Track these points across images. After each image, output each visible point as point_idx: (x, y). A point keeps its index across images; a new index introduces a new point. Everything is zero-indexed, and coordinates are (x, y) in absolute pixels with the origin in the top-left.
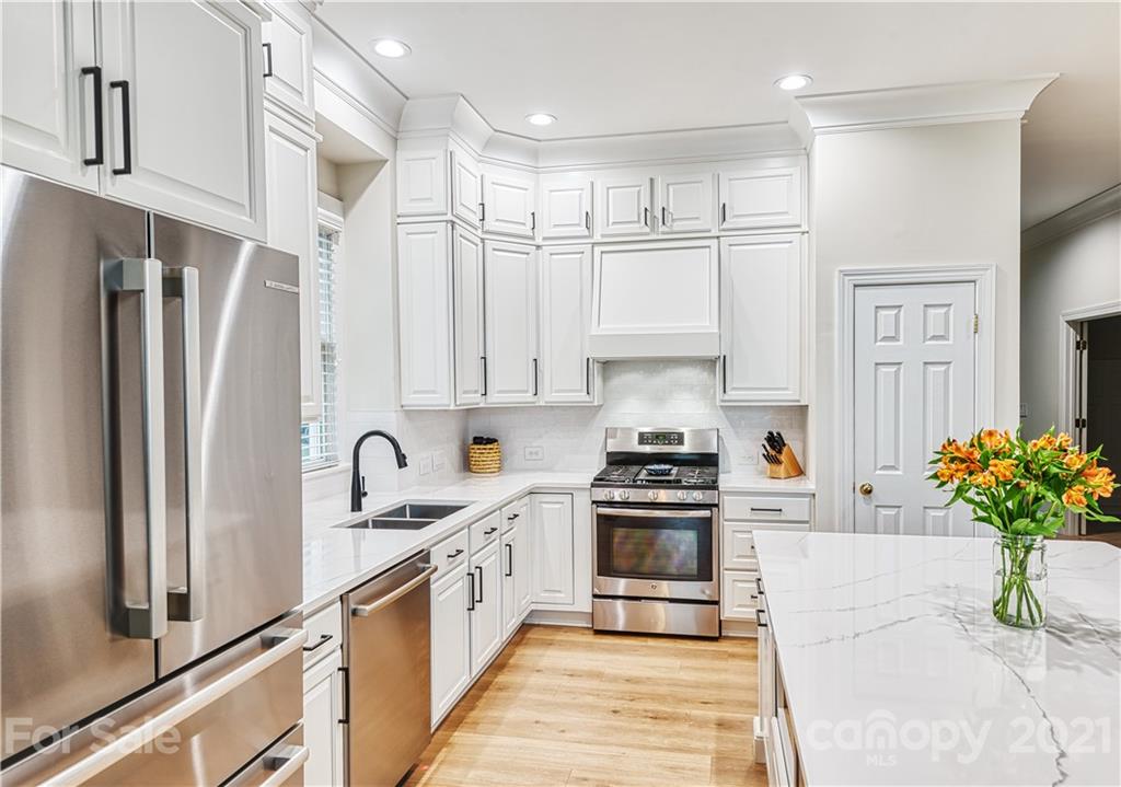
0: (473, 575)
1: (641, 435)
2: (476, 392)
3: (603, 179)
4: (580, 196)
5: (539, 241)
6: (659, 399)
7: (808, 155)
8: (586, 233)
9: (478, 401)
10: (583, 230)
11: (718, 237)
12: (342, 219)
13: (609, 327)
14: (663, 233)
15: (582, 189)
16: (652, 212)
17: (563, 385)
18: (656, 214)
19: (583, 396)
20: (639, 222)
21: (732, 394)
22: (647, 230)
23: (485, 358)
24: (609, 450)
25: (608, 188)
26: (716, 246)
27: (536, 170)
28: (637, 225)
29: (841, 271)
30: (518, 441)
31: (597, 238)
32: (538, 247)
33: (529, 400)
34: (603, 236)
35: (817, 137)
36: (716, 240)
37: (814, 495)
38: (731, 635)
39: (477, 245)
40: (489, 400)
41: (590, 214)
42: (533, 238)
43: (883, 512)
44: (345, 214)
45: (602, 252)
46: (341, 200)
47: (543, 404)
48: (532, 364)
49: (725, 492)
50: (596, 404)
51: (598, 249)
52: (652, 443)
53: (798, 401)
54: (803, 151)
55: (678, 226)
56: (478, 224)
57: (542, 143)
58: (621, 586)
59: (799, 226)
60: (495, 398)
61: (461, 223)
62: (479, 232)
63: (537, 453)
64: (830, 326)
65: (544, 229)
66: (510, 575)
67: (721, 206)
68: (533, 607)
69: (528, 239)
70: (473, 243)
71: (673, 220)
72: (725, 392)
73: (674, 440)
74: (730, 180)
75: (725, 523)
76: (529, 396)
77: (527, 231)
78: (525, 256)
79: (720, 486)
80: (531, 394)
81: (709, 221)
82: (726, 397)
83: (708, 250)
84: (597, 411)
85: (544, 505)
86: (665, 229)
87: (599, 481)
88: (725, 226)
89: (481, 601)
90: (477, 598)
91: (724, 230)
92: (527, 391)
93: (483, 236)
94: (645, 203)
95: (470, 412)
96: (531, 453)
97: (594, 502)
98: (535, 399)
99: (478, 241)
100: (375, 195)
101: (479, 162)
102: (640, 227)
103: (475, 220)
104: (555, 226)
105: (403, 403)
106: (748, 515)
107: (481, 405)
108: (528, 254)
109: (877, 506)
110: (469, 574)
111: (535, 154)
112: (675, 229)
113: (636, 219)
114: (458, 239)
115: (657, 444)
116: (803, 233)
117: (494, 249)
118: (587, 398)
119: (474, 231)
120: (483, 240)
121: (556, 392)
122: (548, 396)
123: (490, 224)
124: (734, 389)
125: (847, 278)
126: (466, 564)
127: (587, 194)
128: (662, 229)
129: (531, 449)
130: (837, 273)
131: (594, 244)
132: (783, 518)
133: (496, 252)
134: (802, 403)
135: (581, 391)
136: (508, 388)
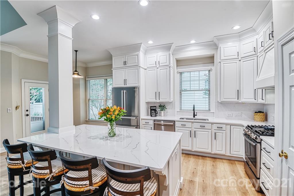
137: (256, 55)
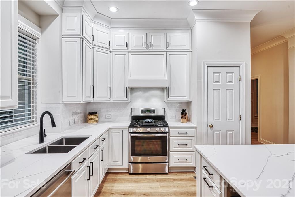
0: (90, 166)
1: (142, 110)
2: (90, 97)
3: (132, 33)
4: (124, 37)
5: (111, 50)
6: (147, 99)
7: (191, 30)
8: (126, 48)
9: (91, 100)
10: (125, 48)
11: (166, 52)
12: (40, 34)
13: (133, 77)
14: (150, 50)
15: (125, 35)
16: (147, 43)
17: (119, 95)
18: (148, 44)
19: (125, 99)
20: (143, 46)
21: (170, 98)
22: (145, 48)
23: (93, 86)
24: (132, 115)
25: (133, 35)
26: (166, 54)
27: (110, 28)
28: (142, 47)
29: (204, 62)
30: (103, 113)
31: (130, 50)
32: (111, 52)
33: (108, 100)
34: (131, 50)
35: (197, 22)
36: (165, 53)
37: (196, 128)
38: (171, 171)
39: (91, 49)
40: (94, 100)
41: (127, 43)
42: (109, 49)
43: (216, 132)
44: (42, 32)
45: (131, 55)
46: (40, 28)
47: (112, 101)
48: (109, 88)
49: (170, 128)
50: (129, 101)
51: (130, 54)
52: (145, 113)
53: (189, 100)
54: (190, 28)
55: (154, 48)
56: (92, 42)
57: (112, 19)
58: (140, 159)
59: (189, 50)
60: (96, 99)
61: (85, 40)
62: (92, 45)
63: (109, 116)
64: (201, 78)
65: (113, 47)
66: (103, 160)
67: (167, 42)
68: (109, 167)
69: (108, 49)
70: (90, 48)
71: (153, 46)
72: (168, 97)
73: (152, 112)
74: (169, 35)
75: (170, 137)
76: (108, 99)
77: (107, 46)
78: (107, 54)
79: (169, 126)
80: (108, 98)
81: (163, 47)
82: (168, 99)
83: (163, 55)
84: (129, 103)
85: (113, 134)
86: (150, 48)
87: (131, 126)
88: (168, 48)
89: (92, 175)
90: (91, 174)
91: (168, 50)
92: (107, 97)
93: (93, 46)
94: (145, 40)
95: (87, 104)
96: (108, 116)
97: (129, 132)
98: (110, 99)
99: (92, 48)
100: (54, 27)
101: (92, 22)
102: (143, 48)
103: (91, 40)
104: (116, 46)
105: (63, 101)
106: (177, 135)
107: (92, 101)
108: (108, 54)
109: (214, 131)
110: (88, 166)
111: (110, 23)
112: (154, 49)
113: (142, 45)
114: (84, 45)
115: (147, 113)
116: (190, 52)
117: (97, 51)
118: (126, 99)
119: (90, 44)
120: (93, 48)
121: (117, 97)
122: (114, 99)
123: (95, 43)
124: (171, 97)
125: (206, 64)
126: (87, 162)
127: (126, 37)
128: (149, 48)
129: (108, 115)
130: (203, 63)
131: (129, 52)
132: (187, 135)
133: (97, 52)
134: (190, 101)
135: (124, 97)
136: (101, 96)
137: (127, 51)
